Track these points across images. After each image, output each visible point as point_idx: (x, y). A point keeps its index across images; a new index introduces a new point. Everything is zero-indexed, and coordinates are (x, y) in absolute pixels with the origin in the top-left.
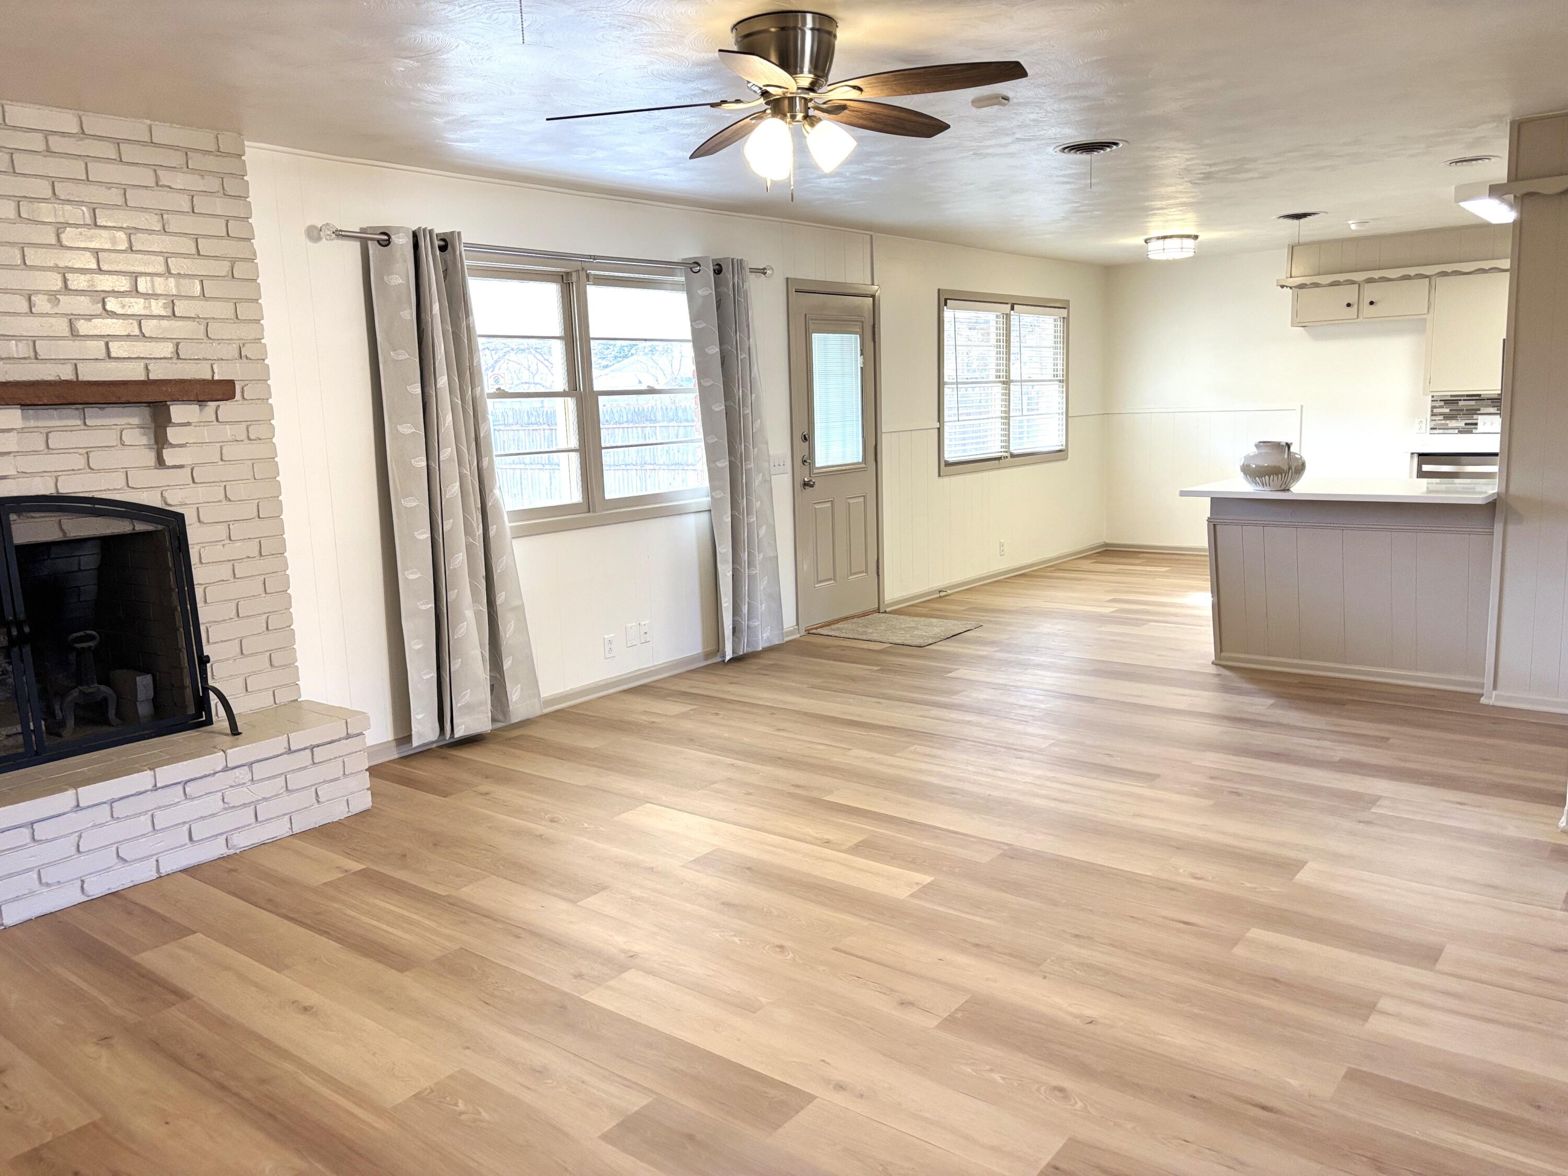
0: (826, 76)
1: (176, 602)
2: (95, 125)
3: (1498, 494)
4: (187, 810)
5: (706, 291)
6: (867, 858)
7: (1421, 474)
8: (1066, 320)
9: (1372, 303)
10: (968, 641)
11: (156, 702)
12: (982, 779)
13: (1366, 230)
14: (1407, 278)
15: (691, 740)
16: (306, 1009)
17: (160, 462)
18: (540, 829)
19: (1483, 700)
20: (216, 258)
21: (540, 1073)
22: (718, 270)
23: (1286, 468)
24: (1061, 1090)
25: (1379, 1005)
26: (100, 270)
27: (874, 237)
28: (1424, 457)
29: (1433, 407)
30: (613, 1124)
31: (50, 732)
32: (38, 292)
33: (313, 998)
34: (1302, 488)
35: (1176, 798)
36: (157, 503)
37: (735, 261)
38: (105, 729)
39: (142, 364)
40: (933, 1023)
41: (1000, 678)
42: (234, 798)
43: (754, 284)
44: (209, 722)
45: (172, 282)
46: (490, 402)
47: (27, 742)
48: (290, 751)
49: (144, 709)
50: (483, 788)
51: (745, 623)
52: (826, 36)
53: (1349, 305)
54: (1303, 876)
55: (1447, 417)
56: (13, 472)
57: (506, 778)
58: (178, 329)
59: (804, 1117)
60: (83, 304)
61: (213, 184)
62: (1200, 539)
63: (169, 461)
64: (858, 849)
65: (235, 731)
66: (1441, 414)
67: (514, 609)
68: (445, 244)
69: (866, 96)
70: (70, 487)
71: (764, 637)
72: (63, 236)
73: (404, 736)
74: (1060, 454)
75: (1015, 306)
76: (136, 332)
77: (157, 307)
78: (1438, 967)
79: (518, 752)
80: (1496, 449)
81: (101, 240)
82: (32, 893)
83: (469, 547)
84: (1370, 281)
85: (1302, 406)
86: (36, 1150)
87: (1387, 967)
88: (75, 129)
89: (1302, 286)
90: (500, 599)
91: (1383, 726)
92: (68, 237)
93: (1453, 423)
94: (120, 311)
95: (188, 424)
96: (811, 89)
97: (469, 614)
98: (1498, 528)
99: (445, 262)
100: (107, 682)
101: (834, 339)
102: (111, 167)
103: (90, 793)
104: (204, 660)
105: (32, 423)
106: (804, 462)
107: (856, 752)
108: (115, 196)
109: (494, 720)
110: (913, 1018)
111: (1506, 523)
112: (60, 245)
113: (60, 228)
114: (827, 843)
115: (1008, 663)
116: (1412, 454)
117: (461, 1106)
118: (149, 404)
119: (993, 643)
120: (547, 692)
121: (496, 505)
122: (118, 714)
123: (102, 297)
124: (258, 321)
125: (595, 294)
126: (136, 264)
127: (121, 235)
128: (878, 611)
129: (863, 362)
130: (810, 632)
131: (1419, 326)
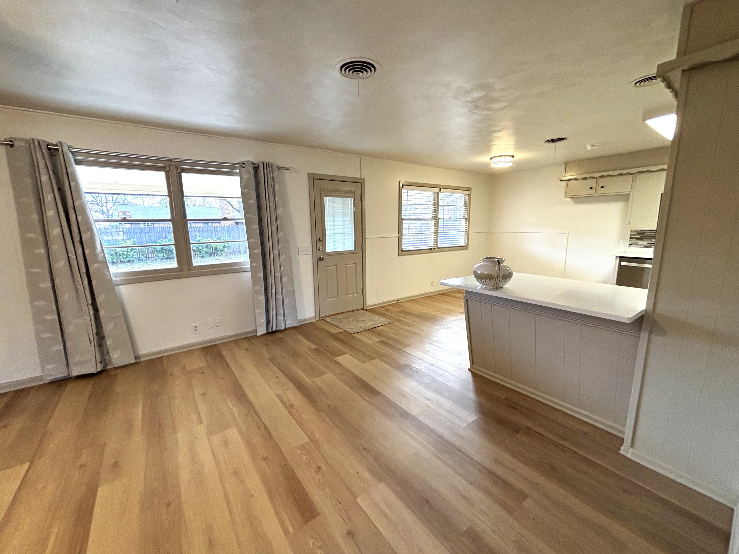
3: (646, 311)
5: (250, 176)
8: (469, 196)
9: (602, 187)
14: (621, 175)
22: (257, 167)
23: (495, 275)
27: (361, 158)
28: (623, 259)
29: (631, 235)
37: (265, 163)
53: (591, 188)
55: (638, 239)
66: (635, 238)
74: (465, 247)
75: (442, 189)
84: (602, 177)
85: (568, 232)
89: (570, 180)
90: (102, 313)
93: (641, 243)
101: (338, 200)
106: (319, 250)
111: (651, 333)
116: (617, 256)
125: (187, 177)
128: (363, 309)
129: (355, 209)
130: (322, 319)
131: (625, 197)
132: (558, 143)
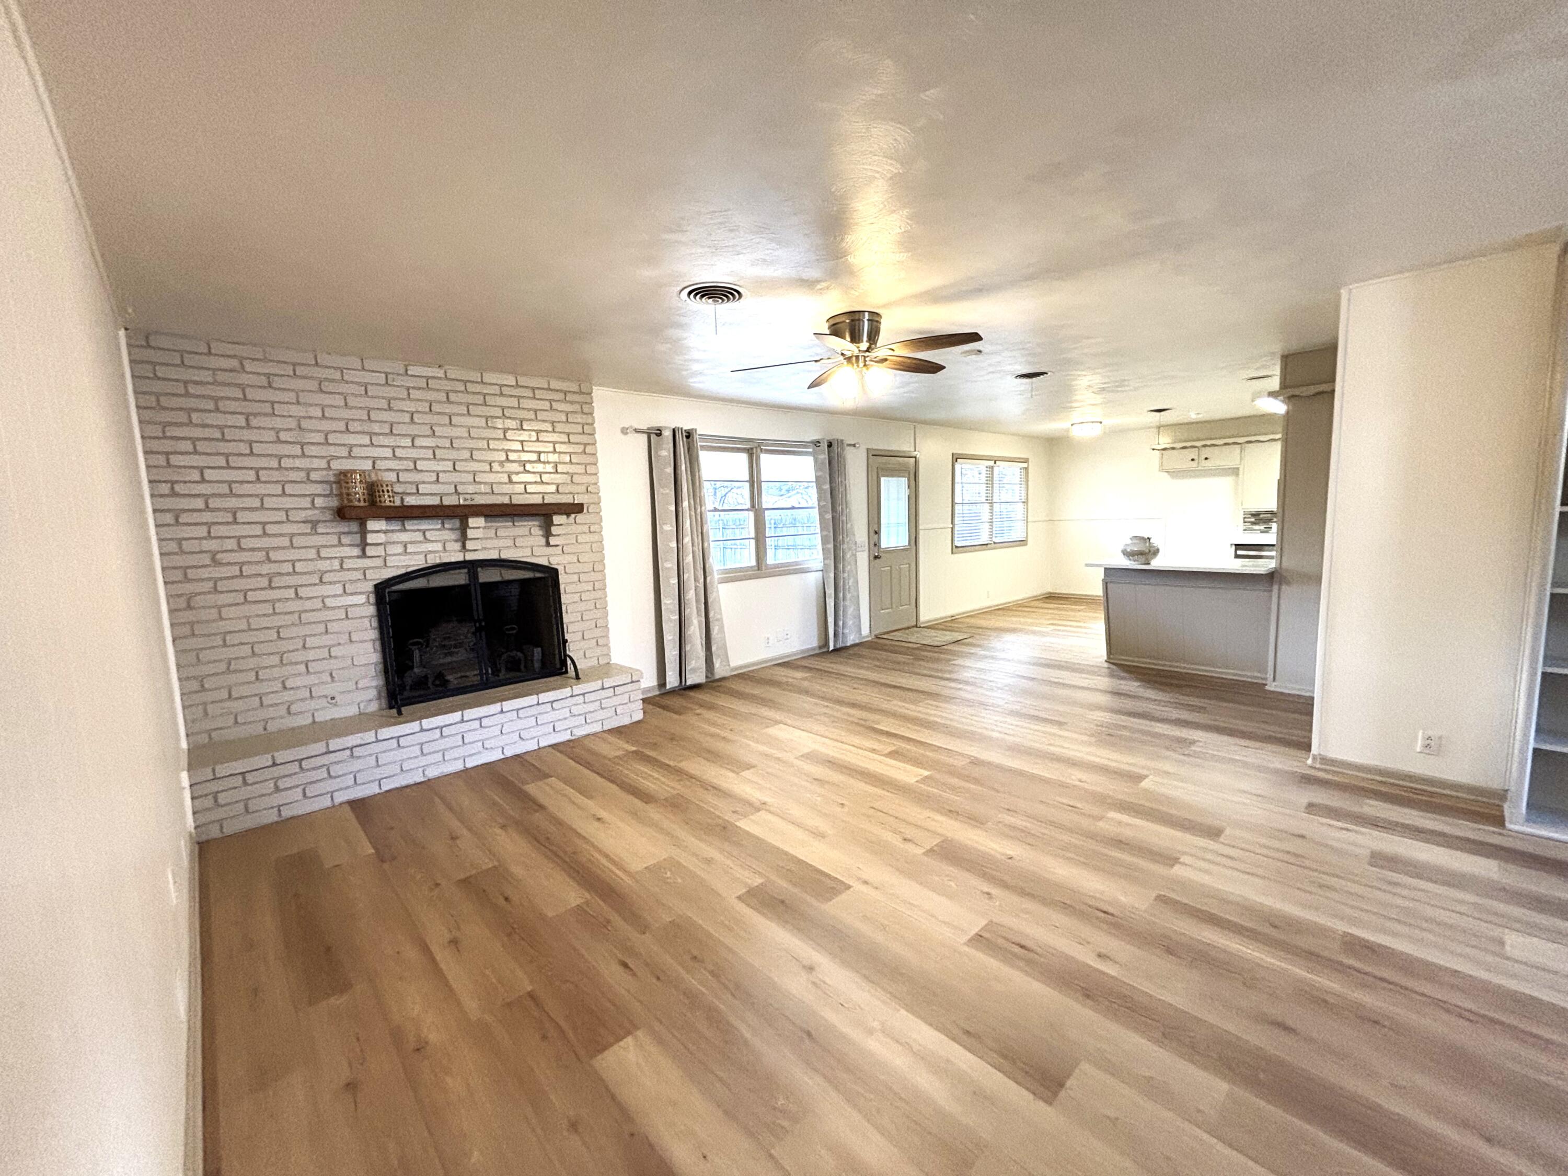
0: (876, 344)
1: (553, 612)
2: (523, 381)
3: (1275, 568)
4: (553, 716)
5: (824, 457)
6: (895, 759)
7: (1237, 556)
8: (1026, 469)
9: (1206, 459)
10: (964, 644)
11: (543, 663)
12: (964, 720)
13: (1201, 417)
14: (1226, 444)
15: (807, 692)
16: (599, 819)
17: (548, 544)
18: (722, 733)
19: (1267, 688)
20: (577, 443)
21: (709, 861)
22: (830, 445)
23: (1148, 551)
24: (988, 894)
25: (1181, 860)
26: (523, 451)
27: (916, 425)
28: (1238, 546)
29: (1244, 518)
30: (744, 891)
31: (493, 673)
32: (494, 462)
33: (603, 814)
34: (1157, 563)
35: (1075, 736)
36: (545, 563)
37: (839, 440)
38: (518, 674)
39: (541, 496)
40: (920, 851)
41: (980, 665)
42: (575, 710)
43: (849, 454)
44: (566, 672)
45: (557, 455)
46: (708, 514)
47: (482, 679)
48: (603, 689)
49: (537, 665)
50: (698, 711)
51: (841, 631)
52: (875, 323)
53: (1193, 460)
54: (1144, 784)
55: (1253, 523)
56: (479, 547)
57: (711, 707)
58: (558, 478)
59: (844, 897)
60: (515, 467)
61: (577, 407)
62: (1098, 591)
63: (552, 543)
64: (891, 754)
65: (577, 677)
66: (1249, 522)
67: (718, 620)
68: (689, 435)
69: (897, 353)
70: (506, 555)
71: (851, 639)
72: (507, 435)
73: (662, 683)
74: (1023, 542)
75: (996, 462)
76: (539, 480)
77: (549, 468)
78: (1221, 839)
79: (718, 694)
80: (1274, 543)
81: (524, 436)
82: (479, 752)
83: (696, 587)
84: (1205, 446)
85: (1166, 517)
86: (467, 878)
87: (1189, 838)
88: (514, 383)
89: (1165, 449)
90: (711, 615)
91: (1203, 700)
92: (510, 435)
93: (1256, 527)
94: (532, 470)
95: (561, 525)
96: (867, 351)
97: (695, 622)
98: (1275, 587)
99: (688, 443)
100: (522, 651)
101: (893, 481)
102: (530, 401)
103: (508, 705)
104: (565, 641)
105: (490, 524)
106: (875, 545)
107: (895, 702)
108: (531, 415)
109: (707, 677)
110: (910, 847)
111: (1280, 584)
112: (505, 438)
113: (505, 430)
114: (873, 751)
115: (986, 657)
116: (1231, 544)
117: (669, 874)
118: (544, 515)
119: (979, 646)
120: (733, 664)
121: (710, 566)
122: (525, 667)
123: (523, 464)
124: (596, 474)
125: (765, 459)
126: (539, 447)
127: (534, 434)
128: (916, 626)
129: (910, 492)
130: (877, 637)
131: (1235, 472)
132: (1162, 413)
